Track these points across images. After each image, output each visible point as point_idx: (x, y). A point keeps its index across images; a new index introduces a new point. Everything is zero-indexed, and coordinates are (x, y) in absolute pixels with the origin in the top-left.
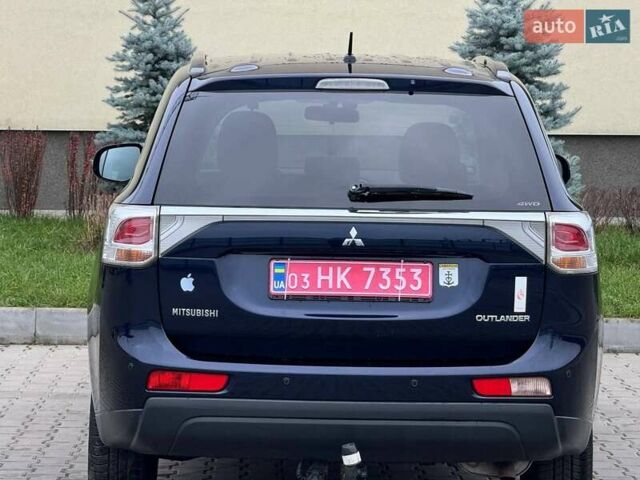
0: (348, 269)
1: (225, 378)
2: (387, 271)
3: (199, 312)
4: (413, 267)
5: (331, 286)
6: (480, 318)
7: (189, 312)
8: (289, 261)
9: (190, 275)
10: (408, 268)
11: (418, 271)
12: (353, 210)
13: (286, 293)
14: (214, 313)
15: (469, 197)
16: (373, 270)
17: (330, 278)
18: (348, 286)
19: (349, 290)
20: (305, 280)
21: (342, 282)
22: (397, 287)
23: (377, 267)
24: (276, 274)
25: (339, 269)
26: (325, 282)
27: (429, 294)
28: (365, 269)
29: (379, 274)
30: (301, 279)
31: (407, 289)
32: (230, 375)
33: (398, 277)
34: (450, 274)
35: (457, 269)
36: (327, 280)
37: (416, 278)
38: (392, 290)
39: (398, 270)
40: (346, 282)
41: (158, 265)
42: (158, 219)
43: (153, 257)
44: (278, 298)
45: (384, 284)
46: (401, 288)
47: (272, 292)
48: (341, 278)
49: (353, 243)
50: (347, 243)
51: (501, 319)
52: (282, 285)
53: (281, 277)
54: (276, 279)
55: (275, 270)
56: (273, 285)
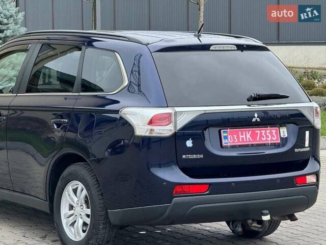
0: (250, 132)
1: (208, 185)
2: (264, 132)
3: (195, 156)
4: (272, 129)
5: (245, 140)
6: (296, 150)
7: (190, 156)
8: (229, 130)
9: (191, 139)
10: (270, 130)
11: (274, 131)
12: (249, 106)
13: (229, 144)
14: (201, 156)
15: (288, 97)
16: (259, 132)
17: (244, 136)
18: (251, 140)
19: (251, 142)
20: (235, 138)
21: (249, 138)
23: (260, 130)
24: (224, 136)
25: (247, 132)
26: (243, 138)
27: (279, 141)
28: (257, 132)
29: (261, 133)
30: (233, 138)
31: (271, 140)
32: (210, 184)
33: (268, 134)
34: (284, 132)
35: (286, 129)
37: (274, 134)
38: (266, 140)
39: (267, 131)
40: (250, 138)
41: (175, 135)
42: (176, 113)
43: (173, 132)
44: (226, 147)
45: (264, 138)
46: (269, 139)
47: (224, 144)
48: (248, 136)
49: (256, 120)
50: (254, 120)
51: (302, 150)
52: (227, 141)
53: (226, 138)
54: (224, 139)
55: (223, 135)
56: (224, 141)
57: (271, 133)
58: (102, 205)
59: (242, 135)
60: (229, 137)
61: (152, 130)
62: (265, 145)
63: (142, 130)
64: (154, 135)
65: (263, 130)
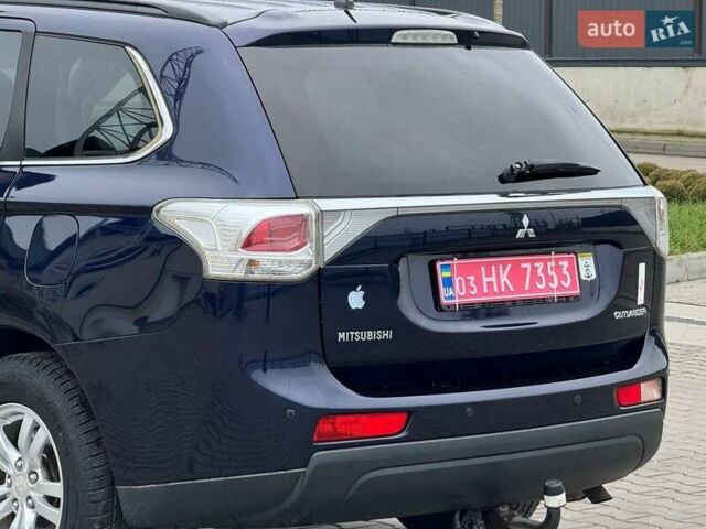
0: (509, 266)
1: (405, 416)
2: (540, 265)
3: (370, 335)
4: (561, 259)
5: (496, 290)
6: (618, 315)
7: (359, 336)
8: (456, 261)
9: (360, 287)
10: (557, 260)
11: (565, 264)
12: (504, 195)
13: (457, 301)
14: (388, 335)
15: (594, 172)
16: (528, 266)
17: (493, 279)
18: (512, 288)
19: (512, 293)
20: (472, 284)
21: (505, 283)
22: (551, 285)
23: (532, 262)
24: (445, 279)
25: (501, 267)
26: (490, 284)
27: (578, 292)
28: (524, 266)
29: (534, 269)
30: (468, 281)
31: (560, 287)
32: (410, 411)
33: (550, 273)
34: (587, 265)
35: (592, 259)
36: (492, 282)
37: (565, 272)
38: (548, 288)
39: (549, 264)
40: (508, 283)
41: (319, 276)
42: (321, 215)
43: (314, 267)
44: (451, 308)
45: (541, 283)
46: (554, 286)
47: (444, 301)
48: (504, 278)
49: (527, 234)
50: (520, 234)
51: (630, 314)
52: (452, 293)
53: (449, 282)
54: (444, 286)
55: (442, 274)
56: (444, 293)
57: (558, 269)
58: (99, 472)
59: (489, 274)
60: (457, 280)
61: (251, 262)
62: (543, 301)
63: (223, 262)
64: (257, 276)
65: (539, 261)
